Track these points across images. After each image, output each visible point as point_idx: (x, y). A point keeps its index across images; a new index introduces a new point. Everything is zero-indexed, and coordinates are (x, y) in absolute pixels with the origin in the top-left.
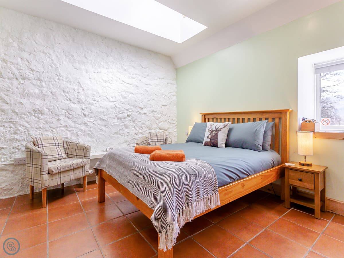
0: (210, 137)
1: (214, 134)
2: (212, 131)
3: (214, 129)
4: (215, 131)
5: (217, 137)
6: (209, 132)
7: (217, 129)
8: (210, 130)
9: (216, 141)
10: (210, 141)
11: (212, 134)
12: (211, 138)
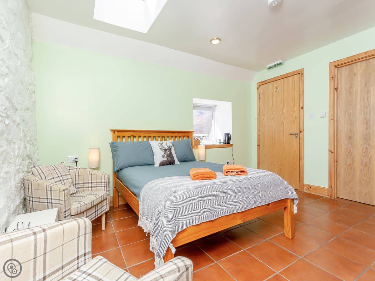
0: (165, 156)
1: (168, 153)
2: (166, 150)
3: (167, 148)
4: (168, 149)
5: (172, 154)
6: (163, 151)
7: (169, 147)
8: (163, 149)
9: (173, 159)
10: (166, 160)
11: (167, 153)
12: (167, 156)
